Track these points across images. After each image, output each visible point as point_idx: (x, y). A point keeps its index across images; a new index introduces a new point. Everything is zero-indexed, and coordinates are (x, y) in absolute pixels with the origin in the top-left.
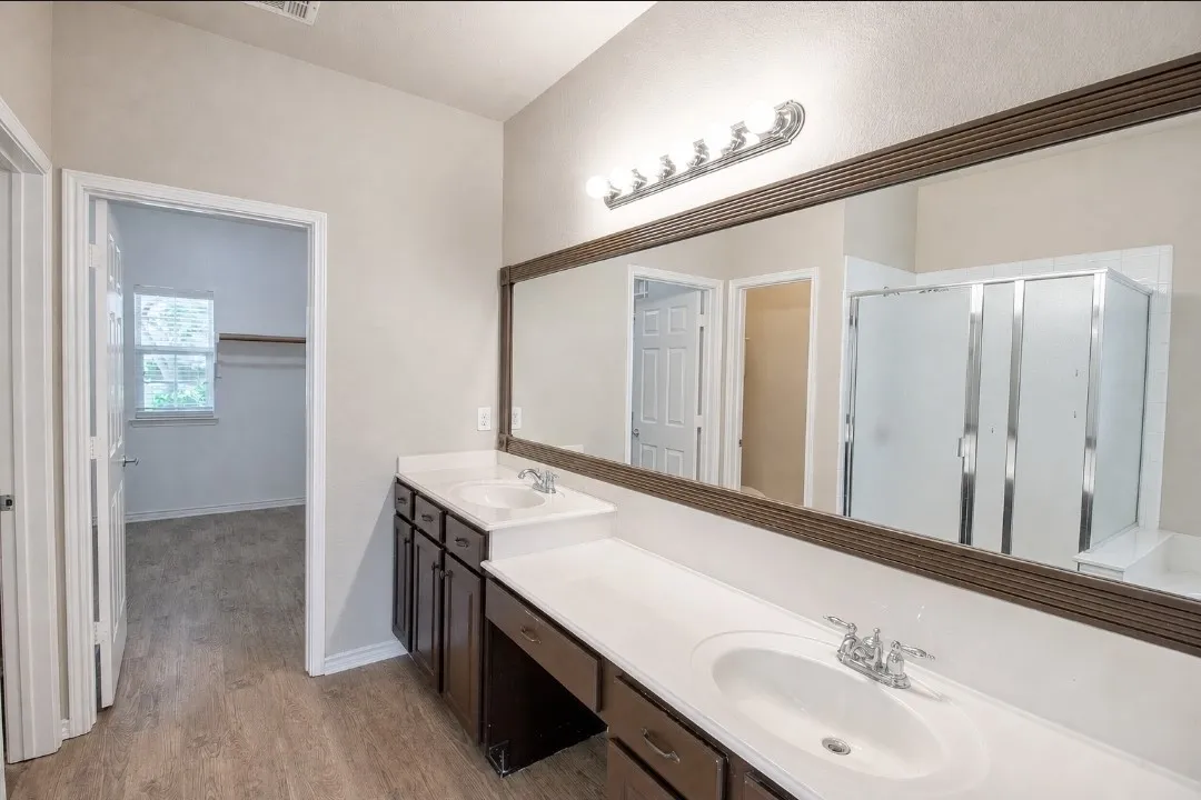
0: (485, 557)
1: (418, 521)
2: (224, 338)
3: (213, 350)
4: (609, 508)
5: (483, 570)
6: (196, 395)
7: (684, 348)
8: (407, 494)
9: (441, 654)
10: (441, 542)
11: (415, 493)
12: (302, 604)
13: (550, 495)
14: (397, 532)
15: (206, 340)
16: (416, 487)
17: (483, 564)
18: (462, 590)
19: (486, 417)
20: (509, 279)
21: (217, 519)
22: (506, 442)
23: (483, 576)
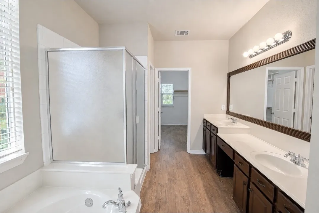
0: (217, 133)
1: (207, 127)
2: (175, 91)
3: (173, 93)
4: (248, 127)
5: (217, 135)
6: (170, 102)
7: (290, 88)
8: (205, 121)
9: (210, 154)
10: (210, 131)
11: (207, 121)
12: (187, 142)
13: (235, 124)
14: (204, 129)
15: (172, 91)
16: (207, 120)
17: (217, 134)
18: (213, 139)
19: (224, 107)
20: (229, 75)
21: (174, 126)
22: (228, 112)
23: (217, 136)
